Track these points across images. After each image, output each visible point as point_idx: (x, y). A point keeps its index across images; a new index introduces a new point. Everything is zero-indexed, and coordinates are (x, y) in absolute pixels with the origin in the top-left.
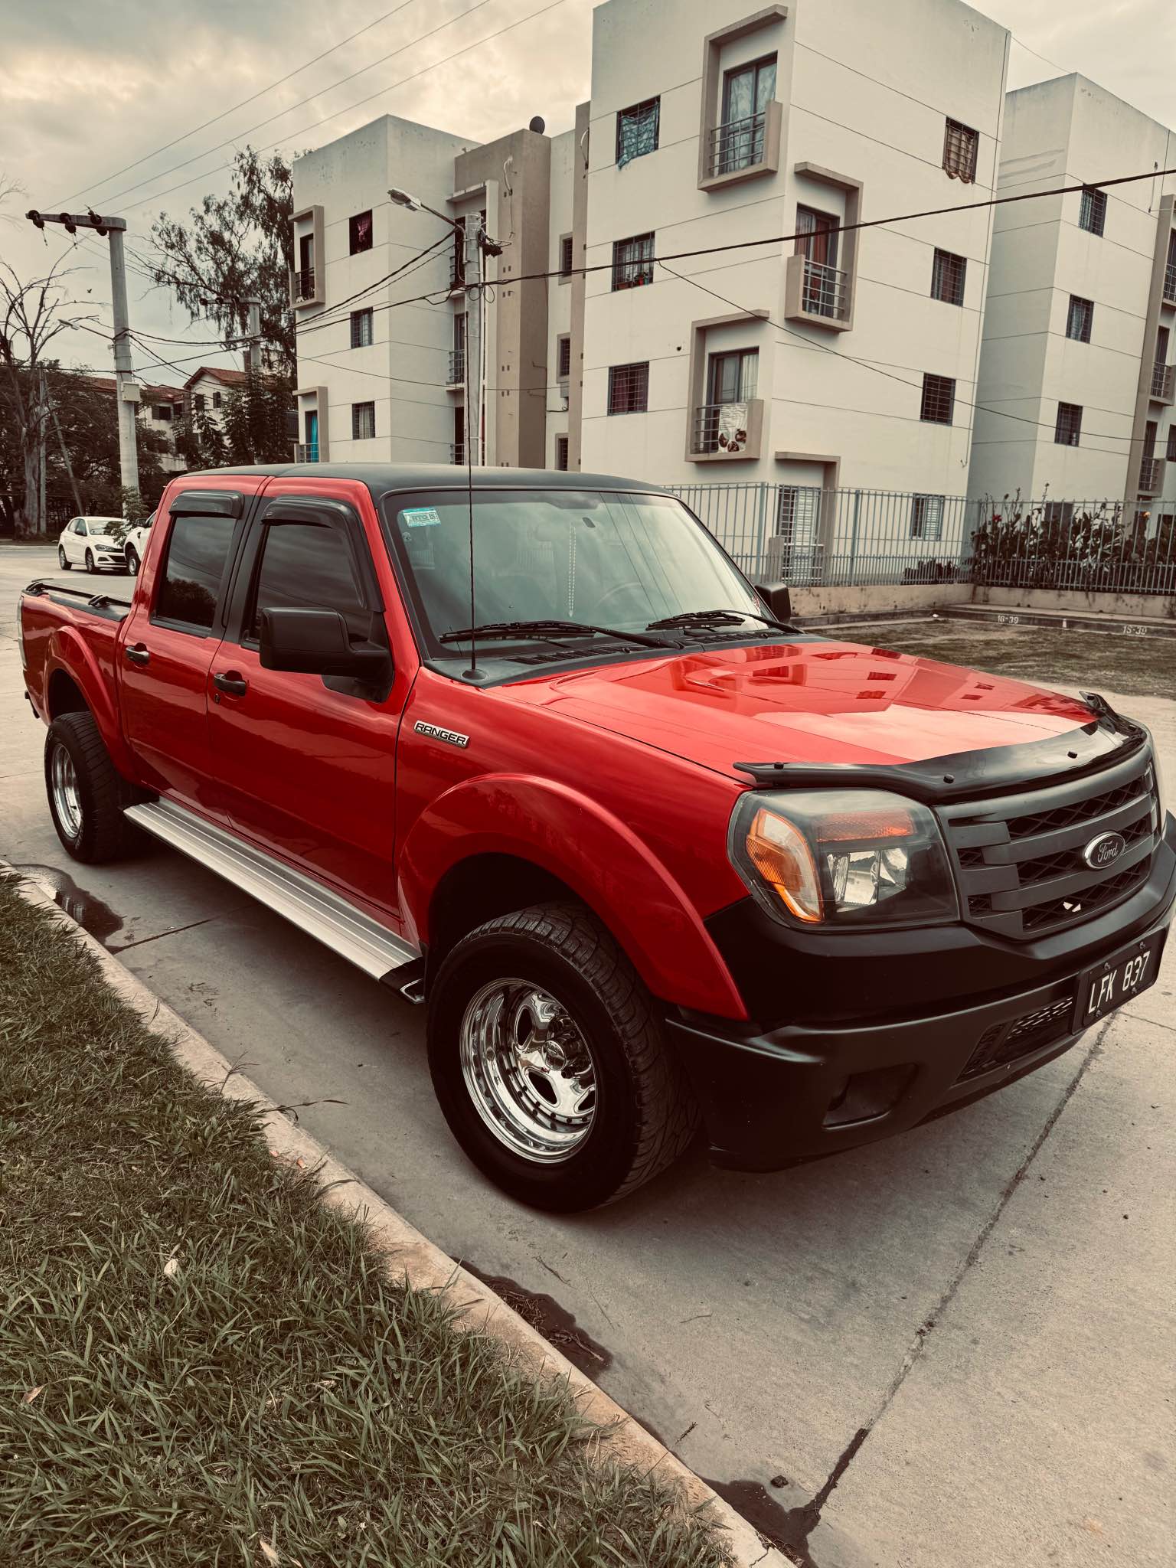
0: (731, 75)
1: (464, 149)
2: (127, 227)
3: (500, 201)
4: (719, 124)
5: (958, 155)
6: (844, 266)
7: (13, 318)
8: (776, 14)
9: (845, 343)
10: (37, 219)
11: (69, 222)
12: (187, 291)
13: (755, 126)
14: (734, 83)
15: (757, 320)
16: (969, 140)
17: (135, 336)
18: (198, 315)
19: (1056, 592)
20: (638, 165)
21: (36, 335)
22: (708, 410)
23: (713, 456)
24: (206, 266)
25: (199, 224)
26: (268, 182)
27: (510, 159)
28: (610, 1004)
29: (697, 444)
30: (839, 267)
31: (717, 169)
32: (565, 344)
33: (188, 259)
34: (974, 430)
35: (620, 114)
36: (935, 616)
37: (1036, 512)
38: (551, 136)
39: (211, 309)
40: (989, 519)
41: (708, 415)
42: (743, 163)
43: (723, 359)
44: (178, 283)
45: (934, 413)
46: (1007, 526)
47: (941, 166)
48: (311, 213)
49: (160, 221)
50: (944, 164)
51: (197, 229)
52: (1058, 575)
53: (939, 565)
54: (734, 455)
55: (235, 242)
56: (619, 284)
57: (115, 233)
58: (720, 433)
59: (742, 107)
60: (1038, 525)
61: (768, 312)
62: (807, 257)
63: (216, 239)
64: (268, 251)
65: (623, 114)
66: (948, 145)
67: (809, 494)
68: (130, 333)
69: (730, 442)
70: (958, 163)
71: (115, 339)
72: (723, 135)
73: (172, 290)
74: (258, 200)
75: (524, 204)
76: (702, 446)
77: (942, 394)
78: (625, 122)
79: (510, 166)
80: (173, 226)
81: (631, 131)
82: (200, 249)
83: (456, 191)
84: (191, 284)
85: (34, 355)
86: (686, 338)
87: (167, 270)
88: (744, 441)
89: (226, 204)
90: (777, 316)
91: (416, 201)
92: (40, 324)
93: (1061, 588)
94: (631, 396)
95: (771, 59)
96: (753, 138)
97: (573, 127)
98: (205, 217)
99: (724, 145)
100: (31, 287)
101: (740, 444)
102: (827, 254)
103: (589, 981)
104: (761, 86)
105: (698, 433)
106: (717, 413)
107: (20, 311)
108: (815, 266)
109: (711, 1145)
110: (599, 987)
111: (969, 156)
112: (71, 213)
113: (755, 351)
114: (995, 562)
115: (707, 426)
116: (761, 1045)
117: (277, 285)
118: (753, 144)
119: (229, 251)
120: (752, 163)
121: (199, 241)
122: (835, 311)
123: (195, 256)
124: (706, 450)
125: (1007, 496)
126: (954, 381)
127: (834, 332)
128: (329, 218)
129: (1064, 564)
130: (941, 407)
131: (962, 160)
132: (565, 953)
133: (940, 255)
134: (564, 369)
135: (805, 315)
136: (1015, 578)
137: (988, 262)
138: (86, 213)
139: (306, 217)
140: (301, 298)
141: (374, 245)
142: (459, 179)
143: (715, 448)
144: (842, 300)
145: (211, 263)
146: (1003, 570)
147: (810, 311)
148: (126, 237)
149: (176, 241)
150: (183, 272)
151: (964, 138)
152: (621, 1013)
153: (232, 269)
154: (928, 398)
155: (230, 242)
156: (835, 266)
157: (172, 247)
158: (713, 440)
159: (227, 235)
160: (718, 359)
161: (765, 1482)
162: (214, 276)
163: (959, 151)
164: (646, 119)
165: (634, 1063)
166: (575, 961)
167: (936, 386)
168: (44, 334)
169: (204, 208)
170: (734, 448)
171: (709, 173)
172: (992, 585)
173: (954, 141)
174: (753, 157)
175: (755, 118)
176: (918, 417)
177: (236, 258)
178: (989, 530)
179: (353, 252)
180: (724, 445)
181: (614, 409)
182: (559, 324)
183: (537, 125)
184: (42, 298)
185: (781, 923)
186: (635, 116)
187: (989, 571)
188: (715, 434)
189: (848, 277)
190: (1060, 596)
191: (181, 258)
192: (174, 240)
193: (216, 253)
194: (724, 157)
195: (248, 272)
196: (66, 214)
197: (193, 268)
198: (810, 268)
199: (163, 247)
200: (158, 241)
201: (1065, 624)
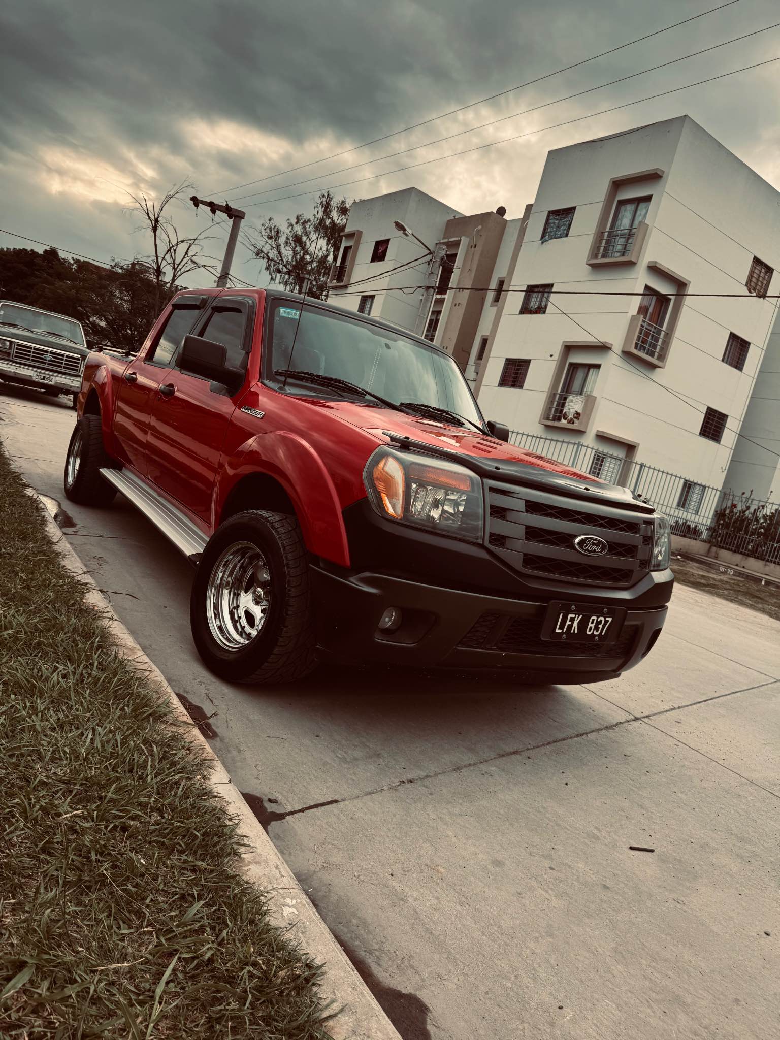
0: (622, 203)
1: (454, 217)
2: (245, 218)
3: (468, 249)
4: (608, 229)
5: (758, 280)
6: (667, 328)
7: (168, 257)
8: (656, 173)
9: (658, 374)
10: (196, 201)
11: (213, 207)
12: (272, 265)
13: (629, 235)
14: (623, 208)
15: (603, 348)
16: (766, 273)
17: (232, 278)
18: (274, 280)
19: (764, 562)
20: (553, 243)
21: (178, 269)
22: (561, 396)
23: (556, 424)
24: (287, 253)
25: (290, 229)
26: (335, 215)
27: (480, 227)
28: (287, 557)
29: (549, 415)
30: (664, 328)
31: (600, 255)
32: (485, 341)
33: (278, 246)
34: (734, 450)
35: (549, 212)
36: (679, 557)
37: (761, 508)
38: (508, 219)
39: (283, 278)
40: (729, 505)
41: (560, 399)
42: (617, 255)
43: (577, 368)
44: (268, 259)
45: (709, 433)
46: (740, 512)
47: (744, 284)
48: (355, 233)
49: (268, 222)
50: (747, 283)
51: (288, 231)
52: (767, 552)
53: (689, 526)
54: (570, 426)
55: (308, 243)
56: (525, 310)
57: (237, 219)
58: (564, 411)
59: (625, 222)
60: (761, 516)
61: (612, 345)
62: (645, 318)
63: (298, 240)
64: (325, 252)
65: (551, 213)
66: (752, 273)
67: (614, 461)
68: (230, 276)
69: (569, 418)
70: (756, 284)
71: (219, 278)
72: (609, 236)
73: (264, 263)
74: (328, 222)
75: (482, 255)
76: (551, 416)
77: (717, 422)
78: (551, 217)
79: (478, 231)
80: (275, 226)
81: (554, 223)
82: (287, 243)
83: (443, 239)
84: (275, 262)
85: (173, 280)
86: (557, 351)
87: (265, 250)
88: (578, 419)
89: (309, 220)
90: (617, 347)
91: (409, 231)
92: (183, 263)
93: (768, 561)
94: (515, 378)
95: (648, 199)
96: (627, 242)
97: (522, 217)
98: (295, 226)
99: (608, 242)
100: (183, 241)
101: (576, 420)
102: (658, 317)
103: (280, 543)
104: (638, 213)
105: (550, 409)
106: (565, 399)
107: (173, 254)
108: (649, 325)
109: (317, 645)
110: (284, 547)
111: (765, 282)
112: (215, 203)
113: (598, 366)
114: (727, 533)
115: (558, 405)
116: (354, 582)
117: (324, 273)
118: (626, 245)
119: (303, 248)
120: (623, 255)
121: (287, 238)
122: (656, 354)
123: (283, 246)
124: (554, 419)
125: (743, 493)
126: (727, 416)
127: (653, 367)
128: (364, 239)
129: (773, 545)
130: (715, 430)
131: (759, 283)
132: (273, 527)
133: (733, 337)
134: (480, 356)
135: (635, 352)
136: (738, 547)
137: (765, 348)
138: (224, 204)
139: (351, 236)
140: (335, 281)
141: (386, 259)
142: (446, 234)
143: (559, 419)
144: (662, 349)
145: (291, 252)
146: (732, 540)
147: (640, 350)
148: (243, 223)
149: (274, 235)
150: (273, 254)
151: (763, 271)
152: (291, 562)
153: (302, 258)
154: (707, 422)
155: (305, 242)
156: (662, 327)
157: (270, 238)
158: (560, 414)
159: (304, 238)
160: (574, 367)
161: (265, 799)
162: (290, 260)
163: (759, 277)
164: (564, 218)
165: (289, 590)
166: (276, 531)
167: (714, 416)
168: (183, 270)
169: (296, 221)
170: (571, 422)
171: (595, 256)
172: (722, 548)
173: (756, 271)
174: (624, 252)
175: (630, 230)
176: (698, 433)
177: (306, 252)
178: (727, 512)
179: (373, 260)
180: (565, 419)
181: (503, 383)
182: (484, 329)
183: (501, 211)
184: (188, 250)
185: (378, 514)
186: (559, 215)
187: (722, 539)
188: (562, 411)
189: (669, 336)
190: (766, 565)
191: (274, 246)
192: (273, 234)
193: (296, 247)
194: (606, 249)
195: (311, 262)
196: (213, 203)
197: (280, 253)
198: (645, 325)
199: (266, 237)
200: (263, 233)
201: (763, 583)
